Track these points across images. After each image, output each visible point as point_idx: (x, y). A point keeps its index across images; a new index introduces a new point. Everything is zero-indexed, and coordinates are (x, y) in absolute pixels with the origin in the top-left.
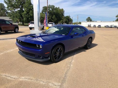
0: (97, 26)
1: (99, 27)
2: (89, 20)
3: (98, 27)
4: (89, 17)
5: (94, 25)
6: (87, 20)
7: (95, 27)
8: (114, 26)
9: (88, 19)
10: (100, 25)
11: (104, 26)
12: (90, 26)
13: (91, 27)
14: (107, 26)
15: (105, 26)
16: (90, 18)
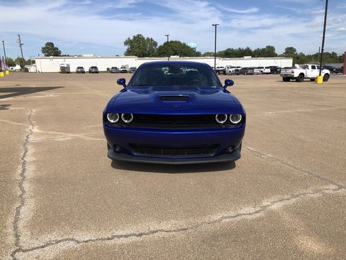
0: (86, 69)
1: (93, 73)
2: (51, 51)
3: (90, 72)
4: (50, 42)
5: (78, 68)
6: (43, 52)
7: (84, 72)
8: (131, 68)
9: (46, 48)
10: (95, 68)
11: (106, 70)
12: (67, 70)
13: (69, 73)
14: (113, 68)
15: (108, 69)
16: (51, 44)
